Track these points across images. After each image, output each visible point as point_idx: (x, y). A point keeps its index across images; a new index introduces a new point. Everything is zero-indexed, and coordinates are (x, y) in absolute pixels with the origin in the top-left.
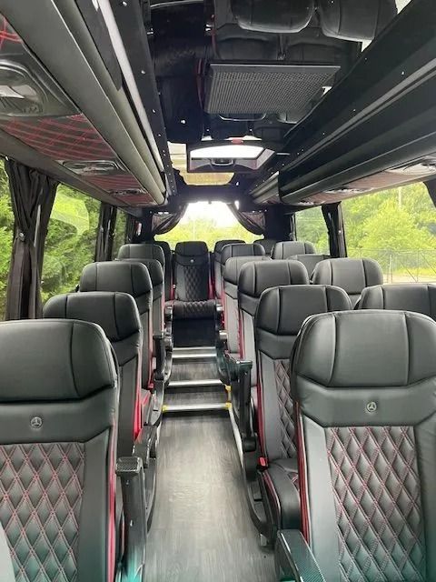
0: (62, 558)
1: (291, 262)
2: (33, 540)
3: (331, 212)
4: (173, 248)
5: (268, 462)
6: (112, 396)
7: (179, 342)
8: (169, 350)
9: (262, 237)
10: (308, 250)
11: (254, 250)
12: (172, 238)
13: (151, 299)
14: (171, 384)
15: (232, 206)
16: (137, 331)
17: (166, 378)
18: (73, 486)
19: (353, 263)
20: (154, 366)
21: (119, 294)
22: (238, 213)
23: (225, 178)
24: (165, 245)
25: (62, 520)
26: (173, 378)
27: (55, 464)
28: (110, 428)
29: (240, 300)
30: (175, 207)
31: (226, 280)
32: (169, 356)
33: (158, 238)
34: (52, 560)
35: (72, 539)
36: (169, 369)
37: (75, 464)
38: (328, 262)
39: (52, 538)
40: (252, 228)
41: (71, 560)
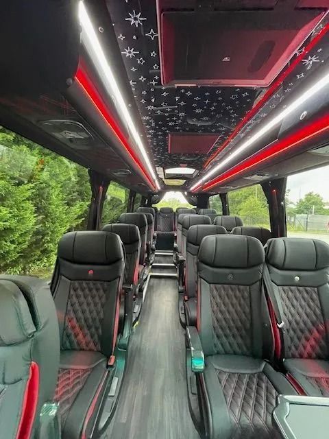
0: (97, 329)
1: (205, 216)
2: (86, 320)
3: (223, 197)
4: (159, 210)
5: (189, 298)
6: (121, 265)
7: (158, 248)
8: (153, 250)
9: (196, 207)
10: (214, 212)
11: (191, 212)
12: (159, 206)
13: (147, 229)
14: (154, 264)
15: (184, 194)
16: (138, 240)
17: (151, 262)
18: (104, 300)
19: (231, 218)
20: (146, 256)
21: (131, 225)
22: (186, 197)
23: (182, 182)
24: (156, 209)
25: (98, 313)
26: (155, 262)
27: (97, 290)
28: (120, 277)
29: (182, 231)
30: (161, 194)
31: (179, 223)
32: (153, 253)
33: (153, 206)
34: (93, 330)
35: (101, 321)
36: (152, 258)
37: (105, 291)
38: (220, 217)
39: (94, 320)
40: (192, 203)
41: (100, 331)
